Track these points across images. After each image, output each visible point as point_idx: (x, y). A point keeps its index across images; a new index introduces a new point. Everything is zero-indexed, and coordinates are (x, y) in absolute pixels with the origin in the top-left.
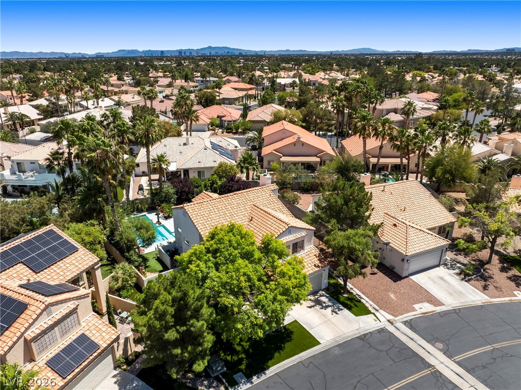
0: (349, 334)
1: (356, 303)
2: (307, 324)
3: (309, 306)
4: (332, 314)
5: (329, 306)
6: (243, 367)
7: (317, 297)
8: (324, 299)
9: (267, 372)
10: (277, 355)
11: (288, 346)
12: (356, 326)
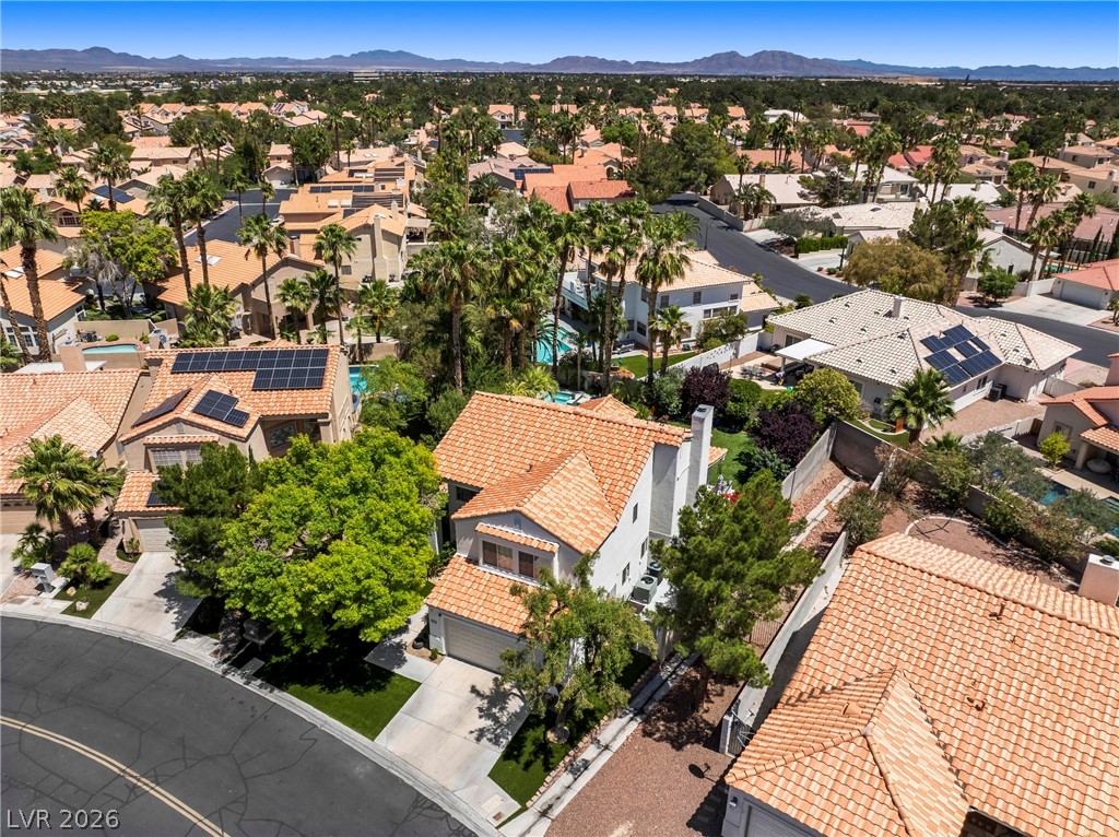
0: (422, 777)
1: (539, 763)
2: (419, 703)
3: (478, 688)
4: (472, 732)
5: (496, 720)
6: (274, 660)
7: (515, 691)
8: (515, 705)
9: (276, 692)
10: (316, 688)
11: (345, 694)
12: (451, 783)
